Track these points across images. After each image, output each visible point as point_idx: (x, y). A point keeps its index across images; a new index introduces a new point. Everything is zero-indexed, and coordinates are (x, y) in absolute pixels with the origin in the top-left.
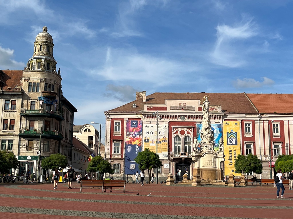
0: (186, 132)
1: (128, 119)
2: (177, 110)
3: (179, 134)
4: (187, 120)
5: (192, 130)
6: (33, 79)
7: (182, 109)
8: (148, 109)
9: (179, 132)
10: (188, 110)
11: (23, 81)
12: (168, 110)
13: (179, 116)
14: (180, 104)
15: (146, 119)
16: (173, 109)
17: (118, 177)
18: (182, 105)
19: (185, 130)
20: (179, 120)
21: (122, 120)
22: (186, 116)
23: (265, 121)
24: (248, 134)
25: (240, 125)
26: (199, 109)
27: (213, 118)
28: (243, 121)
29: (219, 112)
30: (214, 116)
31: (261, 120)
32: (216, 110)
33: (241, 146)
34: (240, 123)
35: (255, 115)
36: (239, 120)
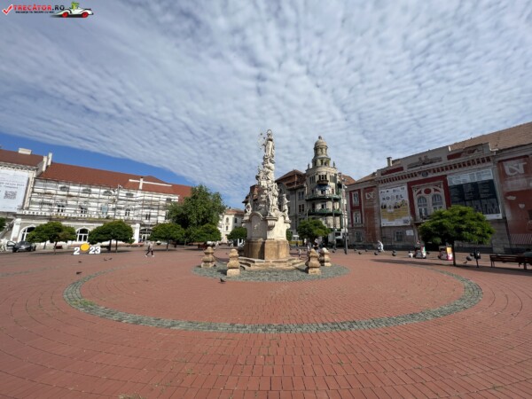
0: (433, 190)
1: (365, 188)
2: (417, 166)
3: (423, 194)
4: (430, 176)
5: (442, 186)
6: (311, 174)
7: (424, 164)
9: (423, 192)
10: (431, 163)
11: (306, 178)
12: (405, 170)
13: (420, 173)
14: (420, 158)
15: (381, 185)
16: (411, 167)
18: (423, 159)
19: (432, 188)
20: (420, 177)
21: (359, 190)
22: (429, 170)
26: (450, 157)
27: (474, 164)
29: (485, 153)
30: (476, 161)
32: (478, 151)
36: (531, 155)
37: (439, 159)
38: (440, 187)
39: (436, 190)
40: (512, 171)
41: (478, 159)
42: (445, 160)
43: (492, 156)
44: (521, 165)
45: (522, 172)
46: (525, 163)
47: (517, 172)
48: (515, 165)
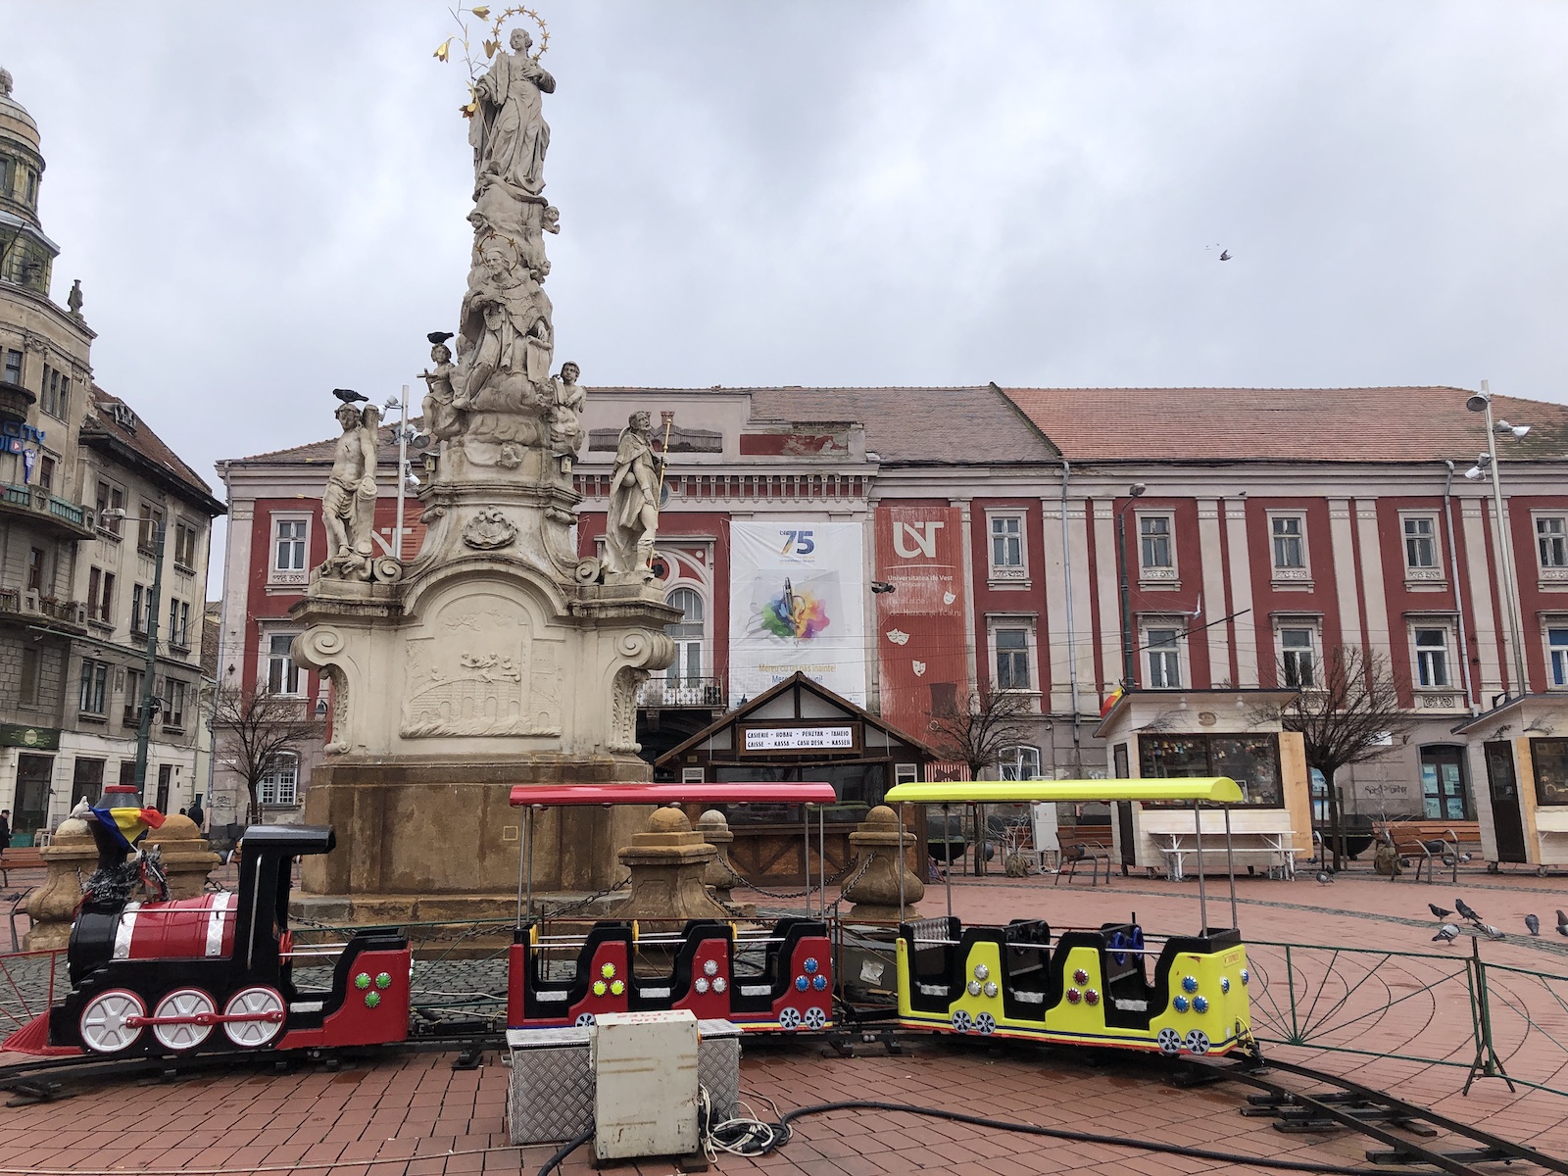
0: (674, 569)
4: (679, 502)
10: (684, 449)
16: (603, 442)
19: (671, 556)
22: (674, 480)
23: (1096, 506)
24: (1008, 574)
25: (966, 528)
26: (749, 444)
27: (818, 491)
28: (978, 505)
29: (852, 460)
30: (825, 481)
31: (1077, 499)
32: (835, 447)
33: (971, 639)
34: (967, 517)
35: (1046, 472)
36: (959, 500)
37: (710, 442)
38: (702, 560)
39: (686, 571)
40: (910, 544)
41: (831, 477)
42: (732, 451)
43: (870, 478)
44: (932, 527)
45: (931, 552)
46: (941, 525)
47: (919, 551)
48: (919, 525)
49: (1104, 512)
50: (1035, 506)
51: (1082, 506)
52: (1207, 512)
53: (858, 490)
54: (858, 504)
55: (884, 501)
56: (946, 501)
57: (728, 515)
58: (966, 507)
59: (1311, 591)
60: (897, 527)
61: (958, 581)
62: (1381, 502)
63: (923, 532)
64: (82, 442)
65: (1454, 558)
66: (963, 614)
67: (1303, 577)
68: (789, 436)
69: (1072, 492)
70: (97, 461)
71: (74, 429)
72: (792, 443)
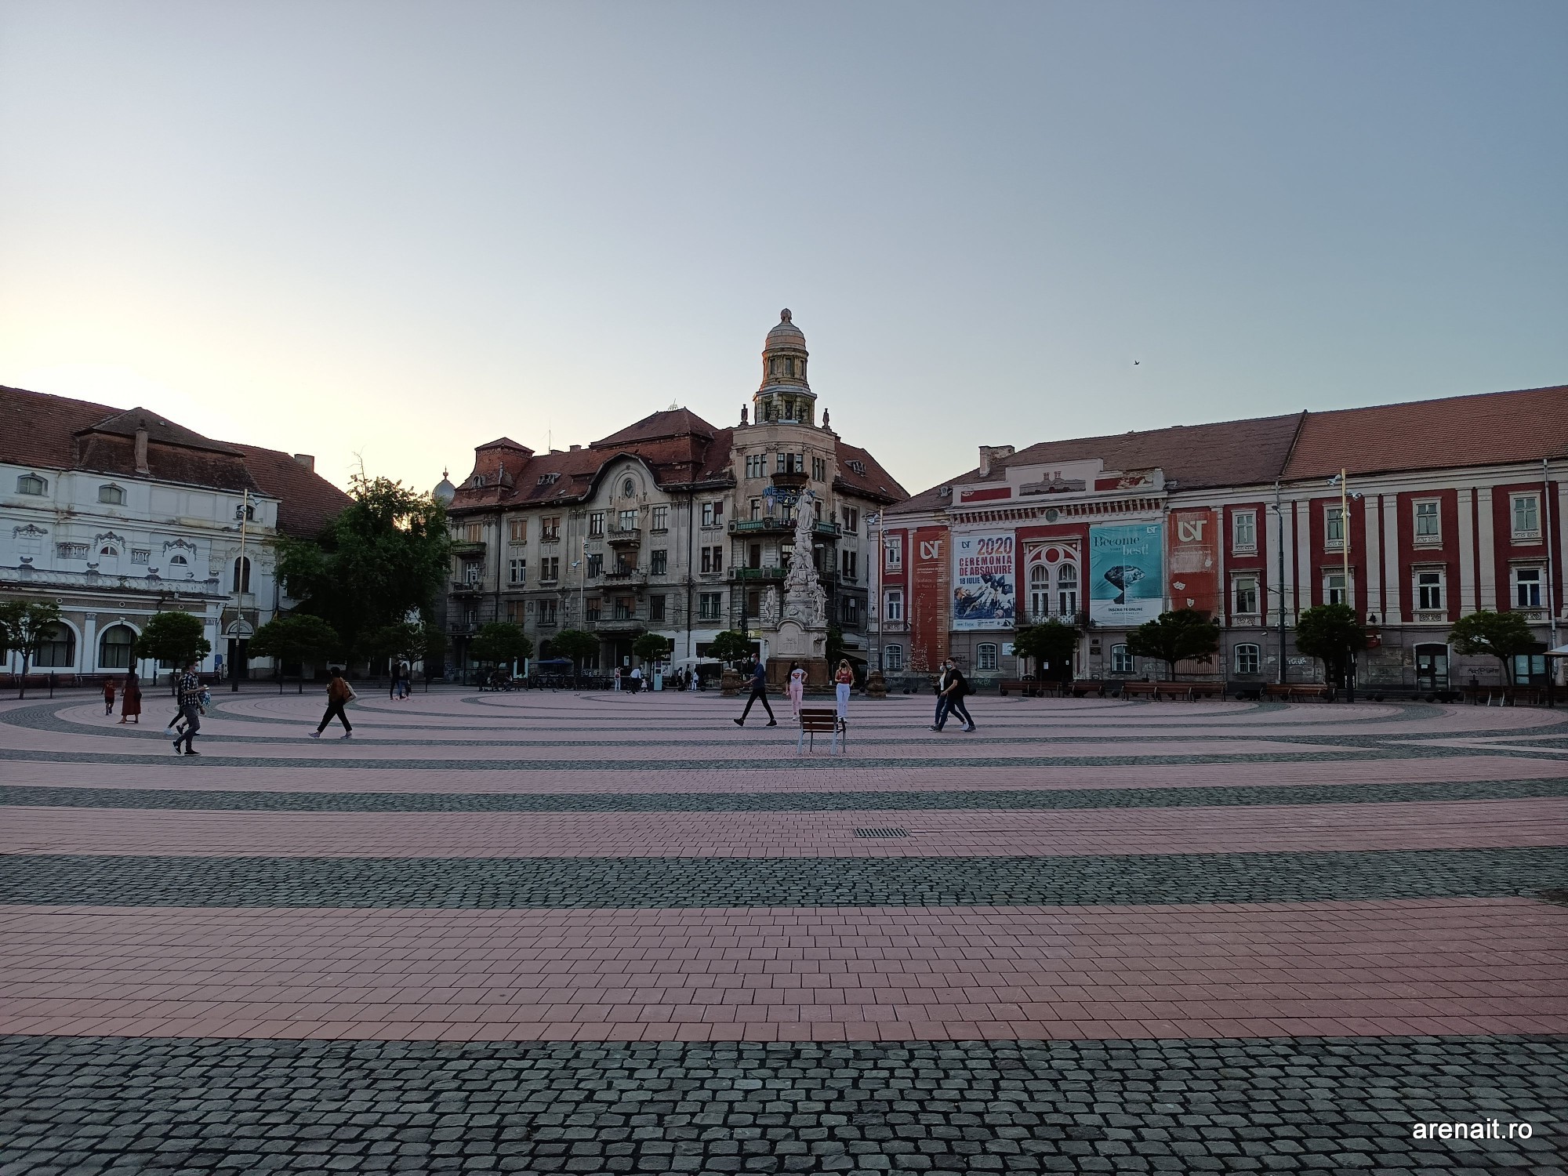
0: (1062, 554)
1: (919, 529)
2: (1038, 492)
3: (1043, 561)
4: (1062, 520)
5: (1079, 548)
6: (753, 445)
7: (1052, 490)
8: (964, 499)
9: (1043, 555)
10: (1066, 490)
11: (733, 455)
12: (1015, 496)
13: (1042, 510)
14: (1046, 475)
15: (958, 527)
16: (1027, 491)
17: (896, 679)
18: (1052, 478)
19: (1060, 549)
20: (1042, 521)
21: (904, 532)
22: (1061, 508)
23: (1298, 505)
24: (1244, 547)
25: (1220, 523)
26: (1100, 485)
27: (1135, 508)
28: (1227, 509)
29: (1154, 488)
30: (1138, 502)
31: (1287, 502)
32: (1146, 482)
33: (1221, 585)
34: (1221, 516)
35: (1266, 487)
36: (1215, 507)
37: (1080, 485)
38: (1076, 549)
39: (1068, 555)
40: (1187, 533)
41: (1141, 500)
42: (1090, 489)
43: (1163, 499)
44: (1199, 524)
45: (1199, 537)
46: (1205, 522)
47: (1192, 537)
48: (1193, 523)
49: (1304, 510)
50: (1261, 508)
51: (1290, 505)
52: (1371, 506)
53: (1157, 506)
54: (1159, 513)
55: (1174, 511)
56: (1208, 508)
57: (1088, 525)
58: (1221, 511)
59: (1441, 549)
60: (1181, 525)
61: (1215, 554)
62: (1496, 490)
63: (1195, 527)
64: (833, 490)
65: (1549, 523)
66: (1217, 572)
67: (1436, 540)
68: (1121, 479)
69: (1283, 497)
70: (842, 498)
71: (830, 484)
72: (1122, 482)
